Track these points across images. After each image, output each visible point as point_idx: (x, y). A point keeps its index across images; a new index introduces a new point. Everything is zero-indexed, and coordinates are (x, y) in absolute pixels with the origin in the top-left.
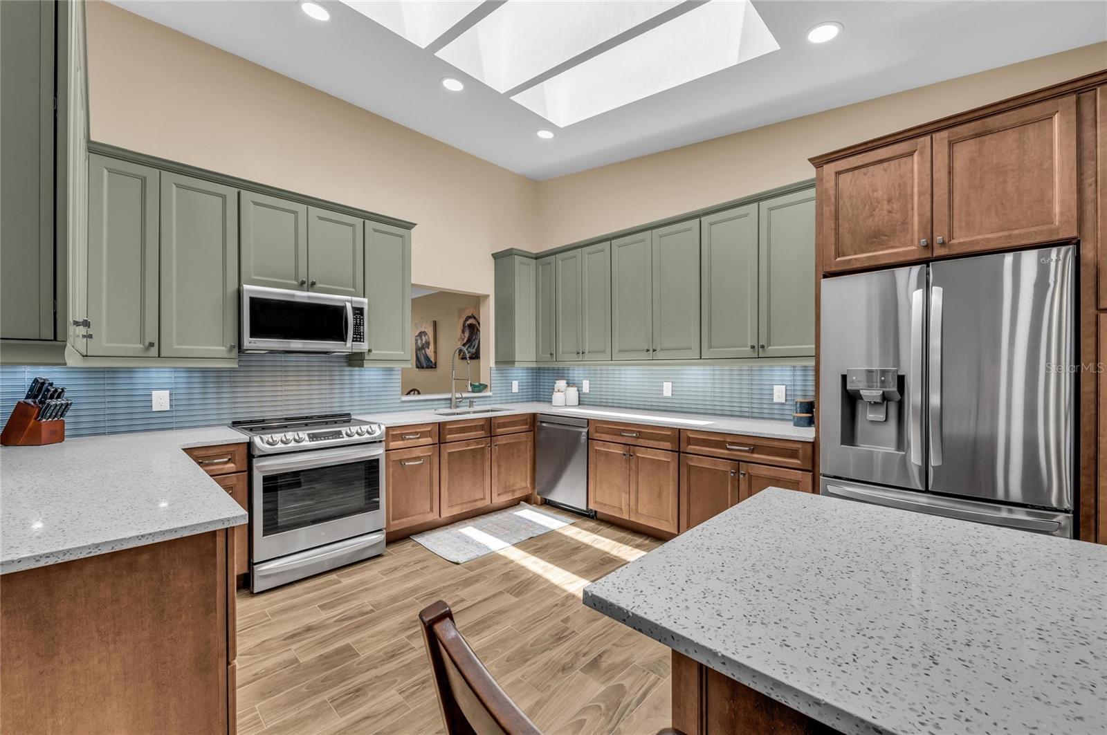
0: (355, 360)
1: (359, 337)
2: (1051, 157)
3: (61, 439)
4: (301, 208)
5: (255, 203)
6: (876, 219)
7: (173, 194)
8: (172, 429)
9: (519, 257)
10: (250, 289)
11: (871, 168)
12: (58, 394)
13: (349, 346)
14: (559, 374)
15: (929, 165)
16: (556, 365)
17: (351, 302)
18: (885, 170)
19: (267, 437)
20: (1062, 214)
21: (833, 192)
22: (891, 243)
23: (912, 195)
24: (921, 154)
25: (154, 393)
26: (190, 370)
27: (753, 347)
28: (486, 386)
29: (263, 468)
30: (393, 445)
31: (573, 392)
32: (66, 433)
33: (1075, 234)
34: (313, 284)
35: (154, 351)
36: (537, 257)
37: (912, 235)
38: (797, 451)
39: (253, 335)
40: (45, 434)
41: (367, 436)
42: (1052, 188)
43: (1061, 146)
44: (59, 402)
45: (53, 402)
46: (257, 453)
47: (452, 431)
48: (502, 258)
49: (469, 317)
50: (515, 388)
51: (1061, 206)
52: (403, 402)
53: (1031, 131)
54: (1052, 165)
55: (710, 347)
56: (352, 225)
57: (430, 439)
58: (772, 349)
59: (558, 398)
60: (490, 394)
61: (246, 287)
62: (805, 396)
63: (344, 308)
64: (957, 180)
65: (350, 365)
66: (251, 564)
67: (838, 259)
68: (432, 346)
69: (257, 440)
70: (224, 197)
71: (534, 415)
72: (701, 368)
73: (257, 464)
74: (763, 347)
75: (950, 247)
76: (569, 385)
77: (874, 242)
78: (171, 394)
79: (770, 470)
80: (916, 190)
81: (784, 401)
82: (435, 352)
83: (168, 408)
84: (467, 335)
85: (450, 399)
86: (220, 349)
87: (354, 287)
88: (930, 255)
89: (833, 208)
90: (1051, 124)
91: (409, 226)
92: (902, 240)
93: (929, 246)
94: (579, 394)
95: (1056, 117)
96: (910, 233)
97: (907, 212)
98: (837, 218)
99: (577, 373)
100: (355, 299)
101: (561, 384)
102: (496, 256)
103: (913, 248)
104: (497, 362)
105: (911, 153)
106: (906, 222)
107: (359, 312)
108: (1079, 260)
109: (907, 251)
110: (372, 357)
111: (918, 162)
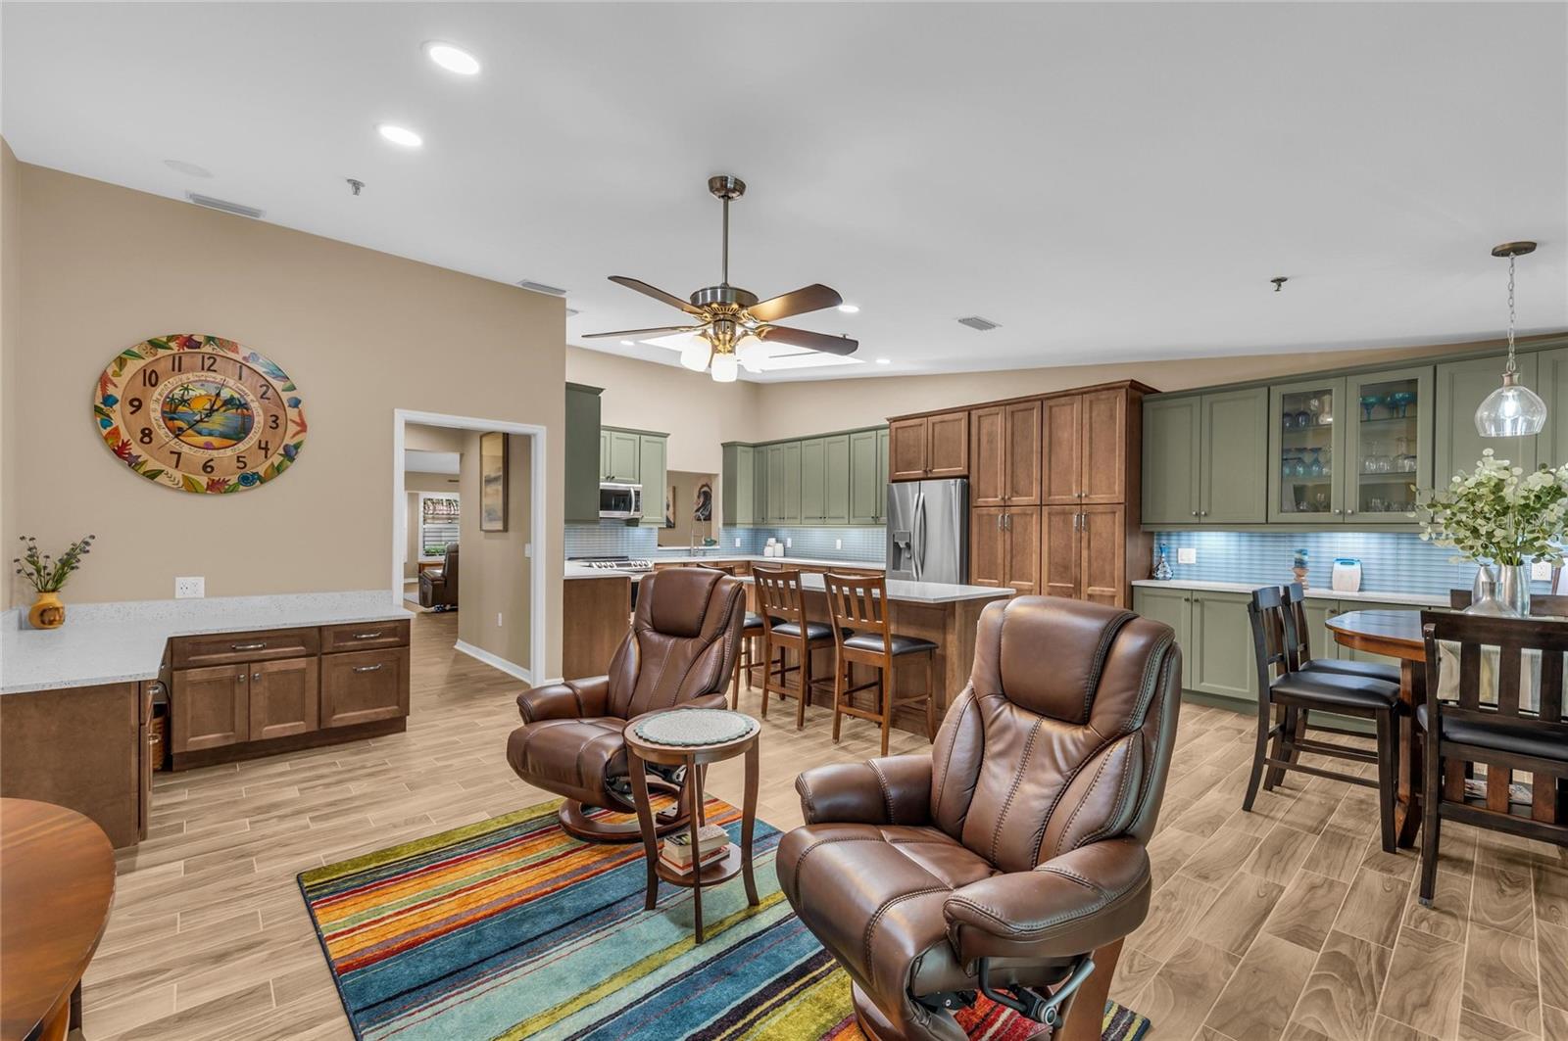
0: (633, 522)
1: (637, 509)
4: (607, 434)
6: (909, 455)
9: (741, 446)
11: (909, 429)
13: (632, 514)
14: (772, 533)
15: (927, 431)
16: (766, 527)
17: (634, 488)
18: (913, 431)
20: (964, 463)
21: (895, 436)
22: (914, 468)
23: (921, 445)
24: (925, 427)
27: (873, 518)
28: (716, 542)
31: (780, 546)
33: (967, 473)
34: (612, 478)
36: (755, 446)
41: (644, 567)
42: (962, 452)
43: (964, 433)
48: (729, 448)
49: (703, 486)
50: (738, 544)
51: (964, 459)
52: (662, 549)
53: (957, 424)
54: (961, 440)
55: (854, 517)
56: (634, 440)
58: (882, 519)
59: (768, 551)
60: (718, 547)
63: (630, 491)
64: (935, 441)
65: (628, 525)
67: (899, 474)
68: (671, 509)
71: (749, 562)
74: (878, 517)
75: (933, 473)
76: (777, 541)
80: (923, 443)
82: (674, 513)
84: (702, 500)
85: (690, 550)
87: (634, 477)
88: (926, 476)
89: (896, 443)
90: (961, 423)
91: (665, 436)
92: (918, 467)
93: (926, 472)
94: (784, 547)
95: (963, 421)
96: (921, 464)
97: (919, 453)
98: (896, 447)
99: (783, 533)
100: (636, 486)
101: (772, 541)
102: (724, 445)
103: (921, 471)
104: (724, 524)
105: (921, 425)
106: (919, 458)
107: (637, 493)
108: (969, 485)
109: (919, 473)
110: (643, 520)
111: (923, 430)
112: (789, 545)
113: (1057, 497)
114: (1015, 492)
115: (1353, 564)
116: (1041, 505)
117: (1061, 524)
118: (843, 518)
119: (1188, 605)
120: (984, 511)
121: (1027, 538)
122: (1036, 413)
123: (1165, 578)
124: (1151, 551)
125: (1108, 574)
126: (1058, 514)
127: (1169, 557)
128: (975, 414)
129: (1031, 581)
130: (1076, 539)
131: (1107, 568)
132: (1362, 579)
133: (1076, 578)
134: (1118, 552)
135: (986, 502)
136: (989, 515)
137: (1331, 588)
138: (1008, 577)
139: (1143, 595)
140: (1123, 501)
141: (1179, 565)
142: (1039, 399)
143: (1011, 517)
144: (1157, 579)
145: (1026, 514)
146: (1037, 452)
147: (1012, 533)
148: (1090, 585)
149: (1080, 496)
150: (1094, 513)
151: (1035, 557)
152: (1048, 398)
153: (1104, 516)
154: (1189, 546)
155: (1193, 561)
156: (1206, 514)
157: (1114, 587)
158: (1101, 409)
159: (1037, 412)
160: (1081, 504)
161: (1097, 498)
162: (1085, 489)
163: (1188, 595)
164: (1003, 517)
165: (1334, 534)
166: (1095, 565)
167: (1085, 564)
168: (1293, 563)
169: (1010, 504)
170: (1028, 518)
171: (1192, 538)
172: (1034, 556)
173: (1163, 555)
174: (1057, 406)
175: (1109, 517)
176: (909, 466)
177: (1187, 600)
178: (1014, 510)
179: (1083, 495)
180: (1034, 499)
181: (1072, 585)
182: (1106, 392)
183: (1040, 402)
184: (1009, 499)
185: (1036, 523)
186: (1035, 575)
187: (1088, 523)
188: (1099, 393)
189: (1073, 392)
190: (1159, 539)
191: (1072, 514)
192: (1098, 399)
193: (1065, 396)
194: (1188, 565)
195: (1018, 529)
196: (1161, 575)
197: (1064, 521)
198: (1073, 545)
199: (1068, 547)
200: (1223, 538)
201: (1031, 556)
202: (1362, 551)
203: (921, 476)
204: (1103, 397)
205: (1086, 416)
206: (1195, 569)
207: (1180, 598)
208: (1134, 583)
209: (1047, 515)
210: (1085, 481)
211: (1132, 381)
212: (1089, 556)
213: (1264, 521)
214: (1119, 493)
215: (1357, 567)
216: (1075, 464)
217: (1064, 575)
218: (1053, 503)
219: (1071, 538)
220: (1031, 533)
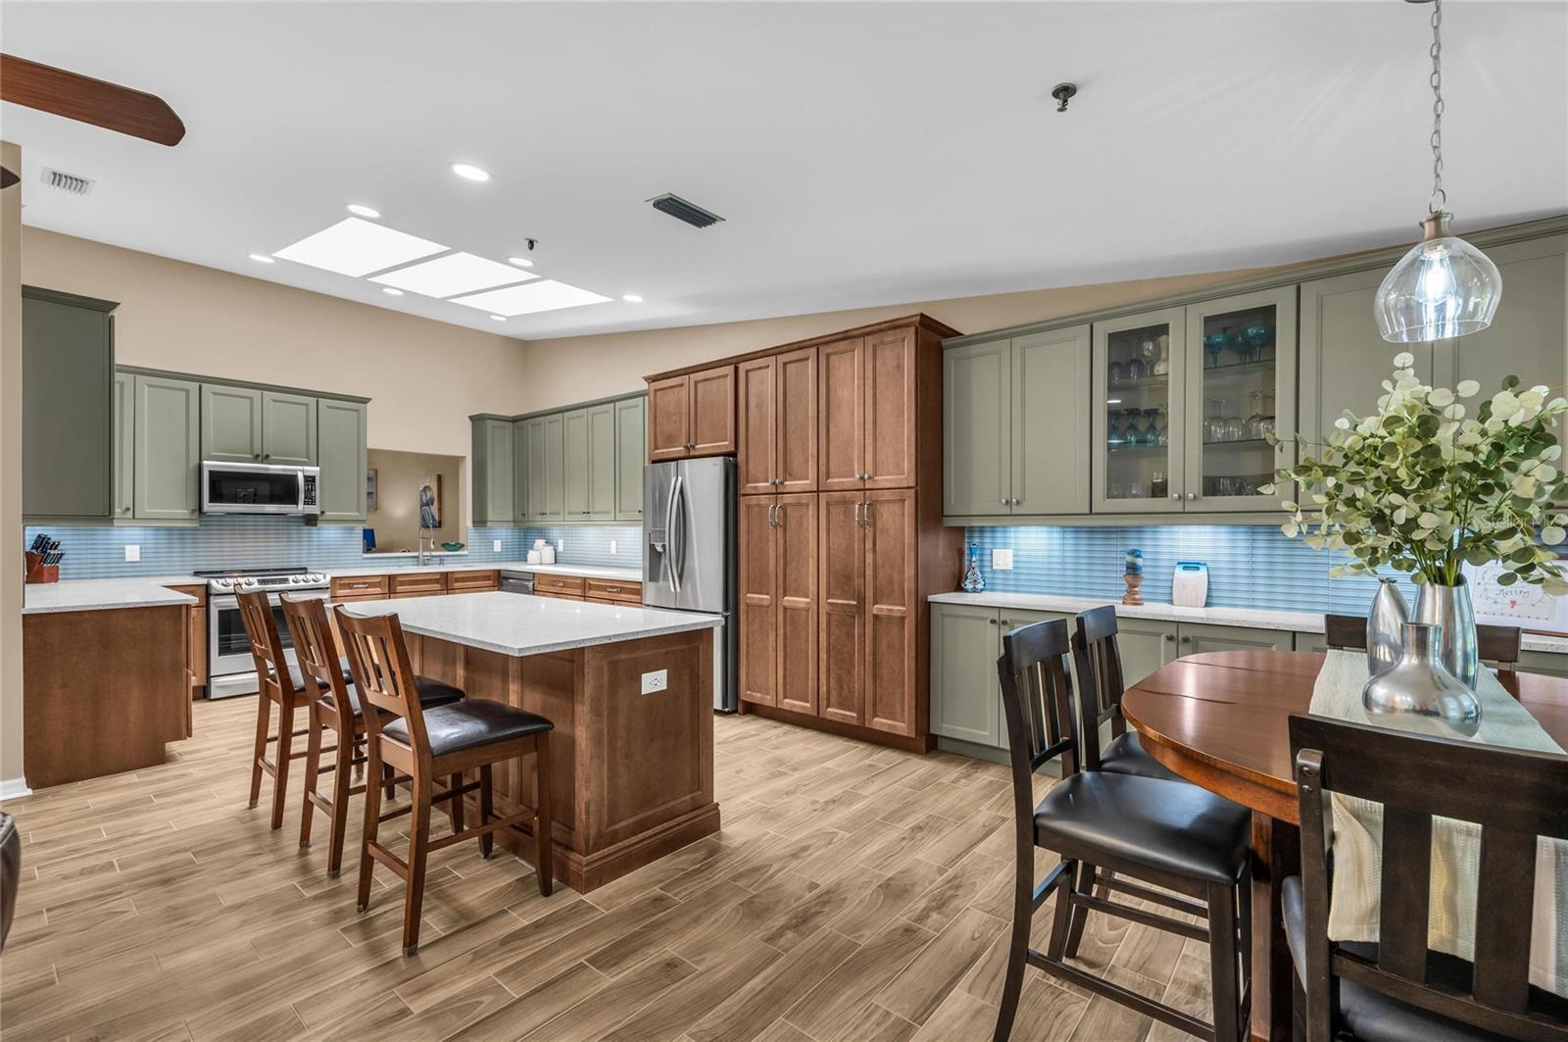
0: (311, 520)
1: (310, 500)
2: (727, 401)
3: (56, 580)
4: (256, 394)
5: (215, 394)
6: (670, 426)
7: (145, 393)
8: (141, 576)
9: (492, 421)
10: (209, 464)
11: (670, 390)
12: (55, 546)
13: (301, 508)
14: (541, 533)
15: (689, 395)
16: (533, 525)
17: (303, 471)
18: (674, 393)
19: (221, 581)
20: (730, 436)
21: (655, 403)
22: (676, 443)
23: (683, 413)
24: (686, 384)
25: (127, 547)
26: (157, 529)
28: (463, 545)
29: (217, 604)
30: (340, 592)
31: (549, 550)
32: (60, 577)
33: (734, 449)
34: (267, 456)
35: (130, 514)
36: (515, 420)
37: (683, 440)
38: (639, 590)
39: (212, 500)
40: (46, 576)
41: (312, 583)
42: (727, 419)
43: (730, 394)
44: (56, 552)
45: (52, 552)
46: (213, 591)
47: (402, 583)
48: (477, 420)
50: (497, 549)
51: (730, 431)
52: (365, 559)
53: (722, 382)
54: (727, 405)
55: (620, 511)
56: (307, 405)
57: (379, 589)
59: (532, 555)
60: (468, 552)
61: (205, 462)
63: (296, 477)
64: (698, 407)
65: (307, 524)
66: (208, 677)
67: (656, 452)
68: (436, 503)
69: (213, 582)
70: (187, 392)
71: (499, 571)
72: (633, 528)
73: (213, 600)
75: (695, 450)
76: (547, 544)
77: (670, 442)
78: (141, 548)
80: (685, 409)
82: (440, 509)
83: (138, 559)
85: (417, 557)
86: (184, 512)
87: (307, 457)
88: (688, 454)
89: (654, 412)
90: (727, 379)
91: (365, 401)
92: (679, 442)
93: (689, 448)
94: (556, 553)
95: (729, 376)
96: (682, 438)
98: (656, 420)
99: (555, 532)
100: (306, 468)
101: (540, 543)
102: (472, 419)
103: (683, 448)
104: (475, 522)
105: (682, 385)
106: (681, 431)
107: (310, 480)
108: (736, 466)
109: (678, 450)
110: (325, 517)
111: (684, 390)
112: (560, 549)
113: (836, 480)
114: (788, 474)
115: (1198, 569)
116: (818, 491)
117: (842, 517)
118: (608, 512)
119: (995, 628)
120: (754, 500)
121: (802, 537)
122: (811, 364)
123: (975, 590)
124: (961, 553)
125: (896, 587)
126: (838, 503)
127: (981, 561)
128: (743, 367)
129: (808, 597)
130: (859, 538)
131: (896, 577)
132: (1209, 589)
133: (859, 592)
134: (910, 555)
135: (755, 488)
136: (759, 506)
137: (1171, 602)
138: (780, 591)
139: (943, 615)
140: (913, 485)
141: (993, 572)
142: (815, 345)
143: (784, 508)
144: (967, 591)
145: (800, 504)
146: (813, 419)
147: (785, 530)
148: (875, 603)
149: (862, 478)
150: (882, 502)
151: (812, 564)
152: (827, 343)
153: (891, 506)
154: (1005, 546)
155: (1010, 566)
156: (1018, 503)
157: (904, 605)
158: (887, 355)
160: (864, 490)
161: (884, 480)
162: (869, 467)
163: (994, 615)
164: (774, 507)
165: (1176, 529)
166: (880, 571)
167: (869, 572)
168: (1125, 569)
169: (782, 491)
170: (805, 508)
171: (1008, 535)
172: (810, 560)
173: (974, 559)
174: (835, 353)
175: (896, 508)
176: (671, 440)
177: (993, 622)
178: (788, 499)
179: (866, 476)
180: (808, 483)
181: (855, 603)
182: (890, 332)
183: (815, 349)
184: (782, 483)
185: (813, 517)
186: (812, 588)
187: (873, 515)
188: (883, 334)
189: (855, 333)
190: (971, 537)
191: (853, 503)
192: (883, 343)
193: (845, 339)
194: (1004, 572)
195: (792, 524)
196: (969, 586)
197: (845, 512)
198: (856, 546)
199: (850, 549)
200: (1045, 535)
201: (808, 561)
202: (1209, 551)
203: (682, 455)
204: (890, 339)
205: (869, 367)
206: (1012, 576)
207: (985, 619)
208: (931, 598)
209: (825, 506)
210: (869, 458)
211: (922, 315)
212: (875, 559)
213: (1088, 511)
214: (909, 473)
215: (1203, 572)
216: (857, 433)
217: (846, 588)
218: (832, 489)
219: (853, 536)
220: (808, 530)
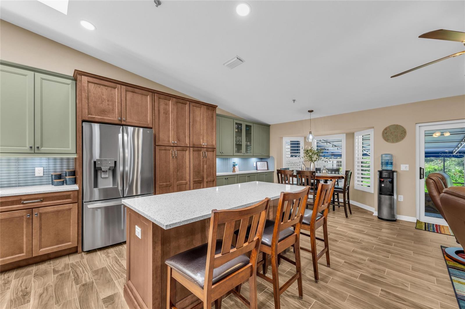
2: (148, 106)
6: (104, 105)
11: (102, 86)
15: (120, 94)
18: (106, 89)
20: (150, 121)
21: (87, 88)
22: (109, 116)
23: (115, 102)
24: (118, 90)
27: (31, 147)
33: (152, 126)
37: (116, 115)
38: (70, 195)
42: (148, 114)
43: (149, 104)
51: (150, 119)
53: (144, 97)
54: (148, 108)
58: (43, 149)
62: (55, 172)
64: (127, 103)
67: (89, 116)
74: (38, 148)
75: (126, 122)
77: (103, 113)
79: (54, 208)
80: (116, 101)
81: (42, 175)
88: (121, 123)
89: (87, 95)
90: (147, 97)
92: (112, 116)
93: (121, 120)
95: (148, 96)
96: (115, 114)
97: (114, 107)
98: (88, 99)
103: (116, 119)
105: (115, 88)
109: (114, 120)
111: (117, 92)
114: (178, 140)
116: (190, 147)
117: (197, 155)
120: (163, 148)
121: (184, 161)
125: (212, 173)
126: (196, 151)
128: (156, 97)
129: (186, 180)
130: (202, 161)
131: (212, 171)
133: (203, 177)
134: (215, 165)
135: (163, 143)
136: (165, 150)
138: (175, 180)
140: (216, 147)
142: (189, 101)
143: (177, 152)
145: (183, 150)
146: (188, 124)
147: (177, 159)
148: (207, 178)
152: (192, 102)
153: (210, 152)
158: (209, 113)
159: (188, 106)
160: (204, 148)
162: (205, 142)
164: (173, 151)
166: (208, 170)
167: (205, 171)
169: (177, 145)
170: (184, 152)
174: (195, 106)
175: (212, 153)
178: (178, 148)
180: (187, 144)
181: (201, 179)
182: (211, 107)
183: (189, 103)
185: (188, 155)
186: (188, 177)
187: (206, 155)
188: (209, 107)
189: (201, 103)
191: (201, 151)
193: (198, 103)
195: (180, 157)
198: (201, 163)
199: (199, 164)
201: (186, 169)
203: (116, 122)
204: (210, 109)
205: (205, 115)
209: (193, 151)
210: (205, 139)
212: (207, 167)
213: (233, 155)
214: (215, 144)
216: (202, 132)
217: (198, 176)
218: (195, 147)
219: (201, 161)
220: (186, 159)
